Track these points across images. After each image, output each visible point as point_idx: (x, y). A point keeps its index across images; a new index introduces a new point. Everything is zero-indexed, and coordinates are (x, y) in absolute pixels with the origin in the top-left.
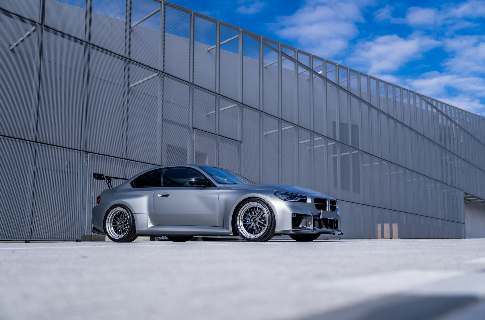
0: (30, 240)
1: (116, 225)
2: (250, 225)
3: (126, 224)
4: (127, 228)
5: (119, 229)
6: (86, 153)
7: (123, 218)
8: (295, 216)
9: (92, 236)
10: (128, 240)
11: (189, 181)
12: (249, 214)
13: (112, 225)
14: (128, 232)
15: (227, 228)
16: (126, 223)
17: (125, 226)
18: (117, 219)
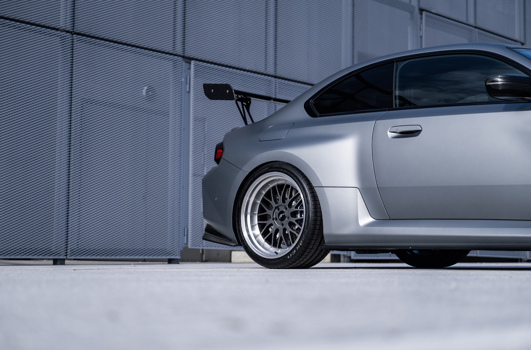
0: (64, 260)
1: (267, 220)
3: (295, 217)
4: (298, 229)
5: (277, 231)
6: (187, 60)
7: (288, 201)
9: (203, 250)
10: (302, 263)
11: (486, 85)
13: (256, 221)
14: (303, 239)
16: (294, 214)
17: (291, 224)
18: (268, 205)
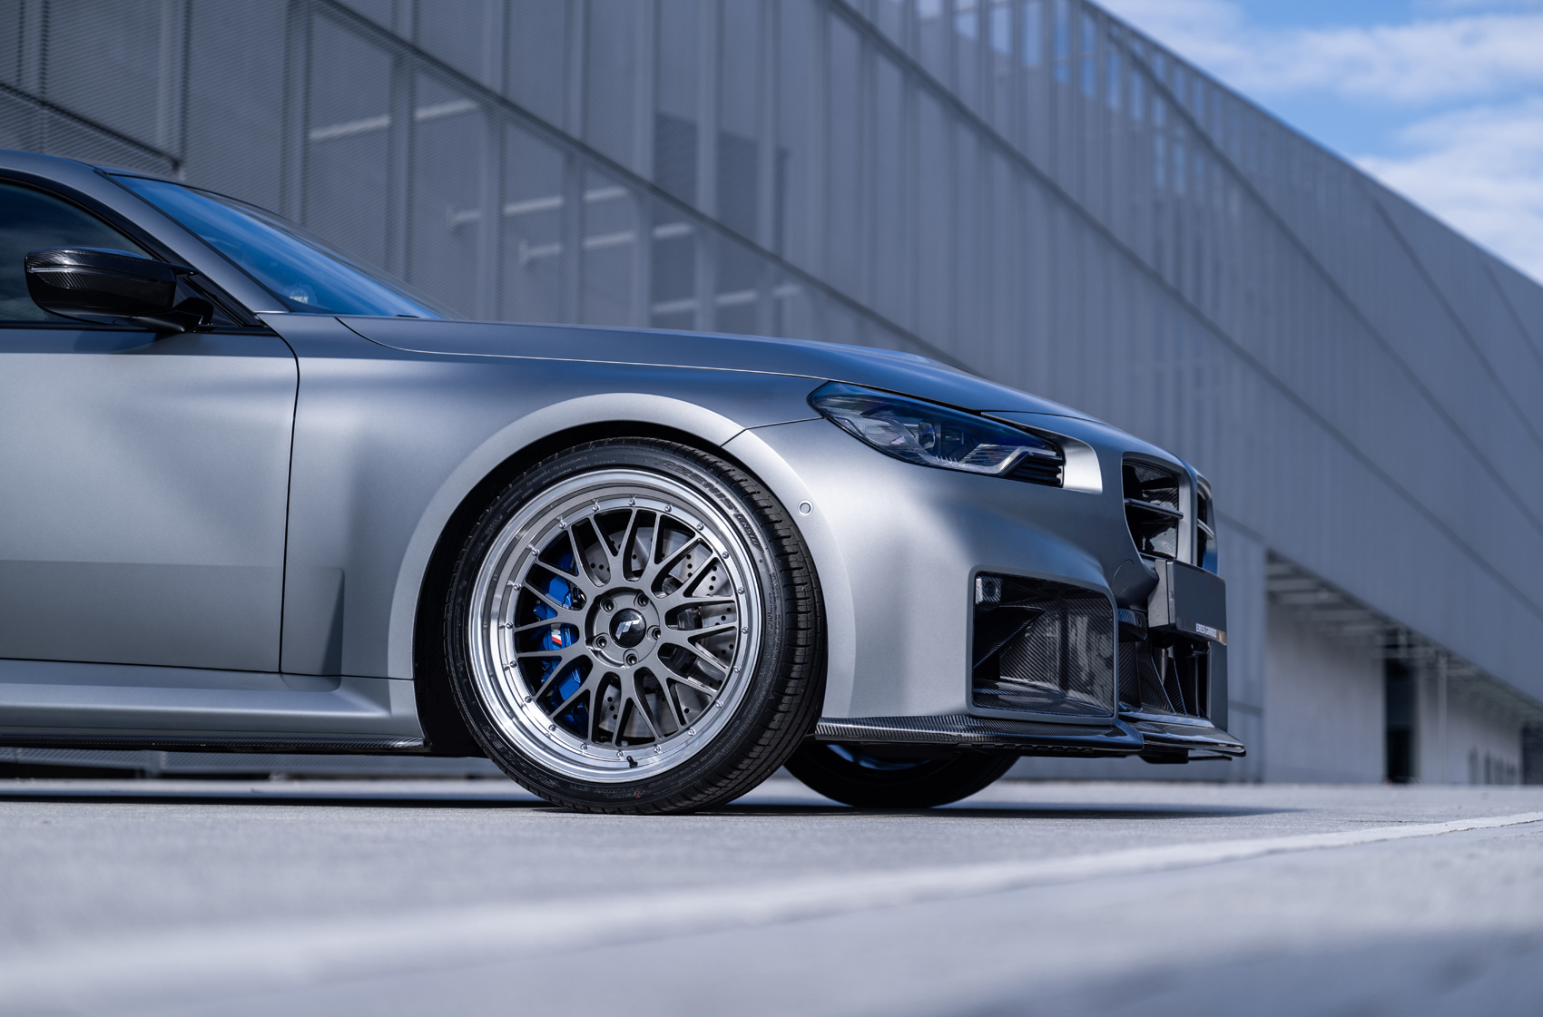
2: (583, 665)
8: (996, 598)
11: (28, 275)
12: (574, 572)
15: (375, 686)
